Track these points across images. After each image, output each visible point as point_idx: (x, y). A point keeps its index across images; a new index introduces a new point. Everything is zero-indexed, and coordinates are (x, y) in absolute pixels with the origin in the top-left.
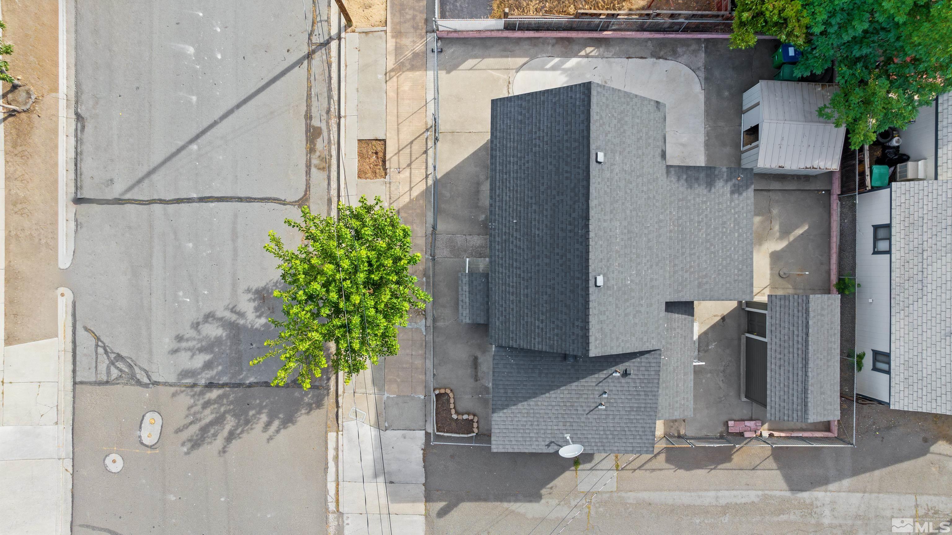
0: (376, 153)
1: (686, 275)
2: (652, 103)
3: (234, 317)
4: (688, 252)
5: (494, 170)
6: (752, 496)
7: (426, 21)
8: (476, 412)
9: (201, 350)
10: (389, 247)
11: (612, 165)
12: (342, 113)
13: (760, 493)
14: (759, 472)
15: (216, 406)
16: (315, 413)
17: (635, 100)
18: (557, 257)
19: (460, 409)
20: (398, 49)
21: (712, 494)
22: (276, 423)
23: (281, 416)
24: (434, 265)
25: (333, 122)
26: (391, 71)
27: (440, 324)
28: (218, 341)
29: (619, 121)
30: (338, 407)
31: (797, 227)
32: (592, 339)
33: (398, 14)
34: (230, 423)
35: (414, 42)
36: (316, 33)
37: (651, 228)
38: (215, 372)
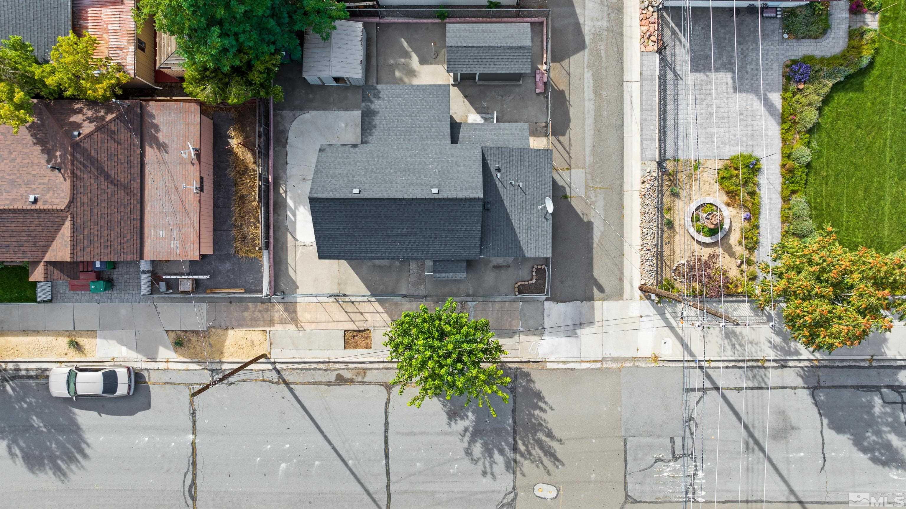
0: (354, 336)
1: (433, 130)
2: (320, 154)
3: (468, 434)
4: (417, 129)
5: (365, 258)
6: (588, 75)
7: (262, 303)
8: (530, 266)
9: (491, 457)
10: (417, 326)
11: (361, 183)
12: (326, 360)
13: (586, 70)
14: (572, 71)
15: (530, 446)
16: (533, 377)
17: (319, 167)
18: (421, 217)
19: (529, 278)
20: (282, 322)
21: (586, 103)
22: (541, 404)
23: (535, 401)
24: (431, 296)
25: (332, 366)
26: (297, 327)
27: (471, 291)
28: (485, 445)
29: (333, 178)
30: (529, 362)
31: (402, 46)
32: (472, 196)
33: (258, 323)
34: (541, 436)
35: (277, 311)
36: (271, 379)
37: (402, 154)
38: (506, 447)
